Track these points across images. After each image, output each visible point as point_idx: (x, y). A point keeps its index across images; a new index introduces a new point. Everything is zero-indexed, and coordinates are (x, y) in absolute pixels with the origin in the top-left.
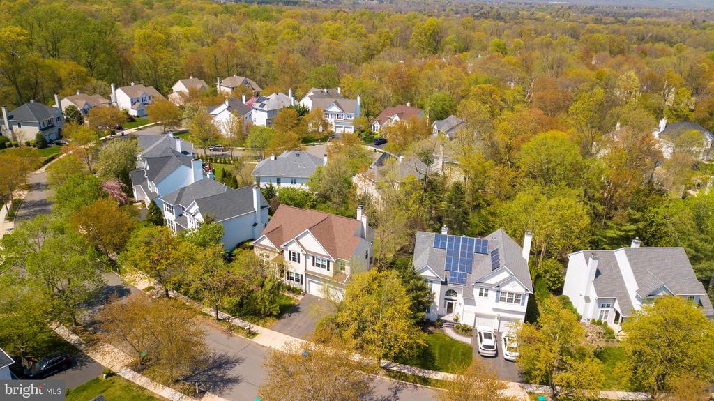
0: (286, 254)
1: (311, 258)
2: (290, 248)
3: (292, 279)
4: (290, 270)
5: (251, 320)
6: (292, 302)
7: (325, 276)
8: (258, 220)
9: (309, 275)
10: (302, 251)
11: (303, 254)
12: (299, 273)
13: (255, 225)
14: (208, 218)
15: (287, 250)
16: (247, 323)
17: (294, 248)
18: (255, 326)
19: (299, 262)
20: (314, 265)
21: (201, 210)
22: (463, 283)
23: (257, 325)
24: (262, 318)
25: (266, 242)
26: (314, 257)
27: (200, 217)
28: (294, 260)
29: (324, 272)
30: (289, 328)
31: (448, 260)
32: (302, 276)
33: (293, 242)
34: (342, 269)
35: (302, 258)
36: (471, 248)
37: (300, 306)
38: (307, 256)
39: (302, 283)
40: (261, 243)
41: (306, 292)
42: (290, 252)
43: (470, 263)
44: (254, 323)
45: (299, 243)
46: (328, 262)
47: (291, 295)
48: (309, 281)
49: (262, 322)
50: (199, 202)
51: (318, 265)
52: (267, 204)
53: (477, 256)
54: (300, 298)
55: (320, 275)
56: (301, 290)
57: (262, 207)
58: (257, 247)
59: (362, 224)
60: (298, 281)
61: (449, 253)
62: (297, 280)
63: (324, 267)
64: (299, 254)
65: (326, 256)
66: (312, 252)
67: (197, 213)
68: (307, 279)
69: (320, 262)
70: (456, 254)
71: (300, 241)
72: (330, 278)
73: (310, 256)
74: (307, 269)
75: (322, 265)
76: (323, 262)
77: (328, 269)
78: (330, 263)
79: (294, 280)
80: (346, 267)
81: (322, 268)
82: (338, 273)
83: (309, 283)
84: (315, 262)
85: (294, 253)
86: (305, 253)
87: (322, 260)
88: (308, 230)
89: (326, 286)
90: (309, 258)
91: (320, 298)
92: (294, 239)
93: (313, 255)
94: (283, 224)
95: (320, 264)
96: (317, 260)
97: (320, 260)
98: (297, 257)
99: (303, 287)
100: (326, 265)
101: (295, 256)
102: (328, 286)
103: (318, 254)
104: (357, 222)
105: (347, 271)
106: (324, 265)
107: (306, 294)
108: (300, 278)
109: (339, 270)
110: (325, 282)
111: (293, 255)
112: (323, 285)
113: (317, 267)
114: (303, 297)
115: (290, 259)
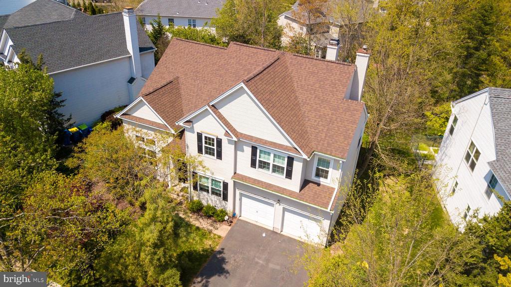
0: (191, 139)
1: (248, 150)
2: (199, 127)
3: (204, 189)
4: (200, 172)
6: (208, 243)
7: (283, 190)
10: (227, 134)
11: (230, 142)
12: (221, 178)
13: (131, 80)
15: (192, 130)
17: (209, 126)
19: (219, 156)
20: (253, 164)
21: (16, 48)
25: (146, 112)
26: (254, 149)
28: (209, 152)
29: (279, 180)
32: (226, 185)
33: (205, 114)
34: (318, 175)
35: (228, 149)
38: (238, 146)
39: (225, 198)
40: (136, 114)
41: (234, 215)
42: (199, 136)
45: (221, 117)
46: (291, 160)
47: (204, 224)
48: (241, 195)
50: (14, 33)
51: (264, 165)
52: (152, 45)
54: (223, 230)
55: (269, 186)
56: (224, 212)
57: (142, 50)
58: (129, 123)
59: (356, 72)
60: (218, 195)
62: (214, 192)
63: (276, 169)
64: (219, 142)
65: (286, 148)
66: (251, 138)
67: (13, 55)
68: (238, 192)
69: (270, 160)
71: (222, 111)
72: (291, 193)
73: (247, 145)
74: (237, 172)
75: (274, 166)
76: (277, 159)
77: (289, 175)
78: (295, 163)
79: (208, 191)
80: (330, 170)
81: (274, 171)
82: (311, 184)
83: (241, 199)
84: (258, 158)
85: (209, 138)
86: (235, 139)
87: (275, 156)
88: (242, 85)
89: (279, 208)
90: (243, 151)
91: (266, 230)
92: (209, 106)
93: (255, 144)
94: (179, 75)
95: (269, 164)
96: (262, 155)
97: (269, 154)
98: (215, 147)
99: (229, 206)
100: (285, 166)
101: (210, 144)
102: (284, 210)
103: (266, 142)
104: (348, 69)
105: (334, 179)
106: (279, 167)
107: (235, 221)
108: (222, 189)
109: (313, 178)
110: (279, 201)
111: (206, 143)
112: (272, 205)
113: (260, 169)
114: (229, 228)
115: (200, 150)
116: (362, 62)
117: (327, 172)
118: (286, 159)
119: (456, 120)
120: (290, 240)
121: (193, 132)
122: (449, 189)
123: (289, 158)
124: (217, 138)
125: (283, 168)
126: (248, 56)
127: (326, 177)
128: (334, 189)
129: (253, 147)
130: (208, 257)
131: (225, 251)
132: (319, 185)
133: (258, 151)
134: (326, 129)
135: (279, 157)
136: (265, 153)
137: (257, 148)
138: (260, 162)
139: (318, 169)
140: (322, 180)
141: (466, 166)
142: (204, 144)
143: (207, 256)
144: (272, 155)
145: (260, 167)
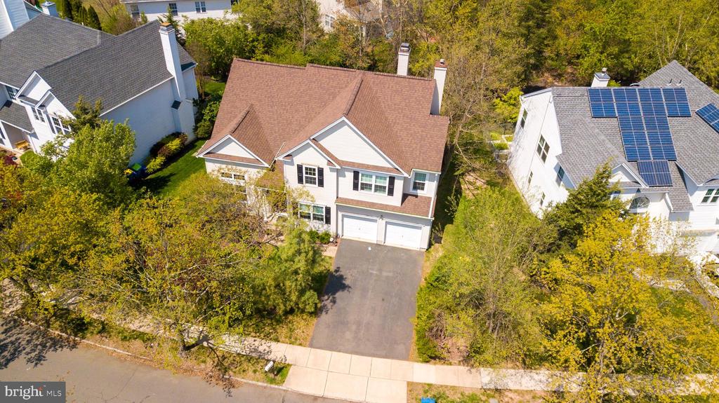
0: (290, 173)
1: (350, 176)
2: (298, 160)
3: (305, 216)
4: (300, 200)
5: (258, 330)
7: (386, 207)
8: (180, 94)
9: (347, 208)
10: (329, 163)
11: (332, 170)
12: (322, 203)
13: (176, 105)
14: (85, 111)
15: (292, 164)
16: (250, 340)
17: (311, 158)
18: (274, 345)
19: (321, 184)
20: (355, 187)
21: (57, 91)
22: (666, 181)
23: (277, 340)
24: (279, 322)
25: (235, 149)
26: (356, 174)
27: (57, 108)
28: (311, 181)
29: (382, 198)
30: (348, 335)
31: (627, 139)
32: (328, 210)
33: (308, 146)
34: (415, 188)
35: (329, 177)
36: (660, 110)
37: (342, 272)
38: (340, 173)
39: (328, 221)
40: (222, 152)
41: (337, 236)
42: (300, 168)
43: (668, 140)
44: (267, 336)
45: (322, 148)
46: (392, 180)
48: (343, 216)
49: (283, 331)
50: (46, 73)
51: (366, 187)
52: (191, 60)
53: (674, 124)
54: (331, 251)
55: (373, 205)
56: (327, 234)
57: (184, 67)
60: (320, 219)
61: (624, 126)
62: (317, 218)
63: (378, 188)
64: (321, 171)
65: (388, 170)
66: (353, 164)
67: (49, 99)
68: (340, 214)
69: (373, 181)
70: (638, 126)
71: (323, 142)
72: (394, 208)
73: (348, 170)
74: (339, 196)
75: (376, 186)
76: (378, 180)
77: (391, 192)
78: (396, 181)
79: (309, 217)
80: (427, 182)
81: (376, 191)
82: (410, 197)
83: (343, 221)
84: (360, 182)
85: (310, 169)
86: (338, 167)
87: (377, 177)
88: (344, 118)
89: (382, 222)
90: (345, 176)
91: (371, 244)
92: (310, 140)
93: (356, 169)
94: (253, 102)
95: (371, 185)
96: (364, 178)
97: (371, 176)
98: (316, 176)
99: (332, 229)
100: (387, 185)
101: (310, 174)
102: (387, 223)
103: (368, 167)
104: (429, 84)
105: (430, 190)
106: (380, 187)
107: (339, 240)
108: (324, 214)
109: (411, 191)
110: (382, 217)
111: (307, 173)
112: (375, 221)
113: (362, 191)
114: (336, 248)
115: (300, 180)
116: (440, 76)
117: (424, 184)
118: (388, 179)
119: (525, 114)
120: (394, 249)
121: (293, 165)
122: (526, 180)
123: (390, 177)
124: (319, 168)
125: (385, 187)
126: (329, 78)
127: (423, 189)
128: (430, 198)
129: (354, 172)
130: (327, 277)
131: (341, 270)
132: (417, 196)
133: (360, 175)
134: (419, 146)
135: (381, 178)
136: (367, 176)
137: (358, 172)
138: (362, 184)
139: (415, 183)
140: (419, 192)
141: (538, 158)
142: (304, 175)
143: (325, 276)
144: (374, 177)
145: (362, 189)
